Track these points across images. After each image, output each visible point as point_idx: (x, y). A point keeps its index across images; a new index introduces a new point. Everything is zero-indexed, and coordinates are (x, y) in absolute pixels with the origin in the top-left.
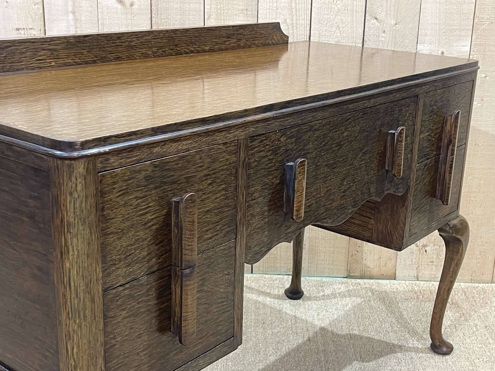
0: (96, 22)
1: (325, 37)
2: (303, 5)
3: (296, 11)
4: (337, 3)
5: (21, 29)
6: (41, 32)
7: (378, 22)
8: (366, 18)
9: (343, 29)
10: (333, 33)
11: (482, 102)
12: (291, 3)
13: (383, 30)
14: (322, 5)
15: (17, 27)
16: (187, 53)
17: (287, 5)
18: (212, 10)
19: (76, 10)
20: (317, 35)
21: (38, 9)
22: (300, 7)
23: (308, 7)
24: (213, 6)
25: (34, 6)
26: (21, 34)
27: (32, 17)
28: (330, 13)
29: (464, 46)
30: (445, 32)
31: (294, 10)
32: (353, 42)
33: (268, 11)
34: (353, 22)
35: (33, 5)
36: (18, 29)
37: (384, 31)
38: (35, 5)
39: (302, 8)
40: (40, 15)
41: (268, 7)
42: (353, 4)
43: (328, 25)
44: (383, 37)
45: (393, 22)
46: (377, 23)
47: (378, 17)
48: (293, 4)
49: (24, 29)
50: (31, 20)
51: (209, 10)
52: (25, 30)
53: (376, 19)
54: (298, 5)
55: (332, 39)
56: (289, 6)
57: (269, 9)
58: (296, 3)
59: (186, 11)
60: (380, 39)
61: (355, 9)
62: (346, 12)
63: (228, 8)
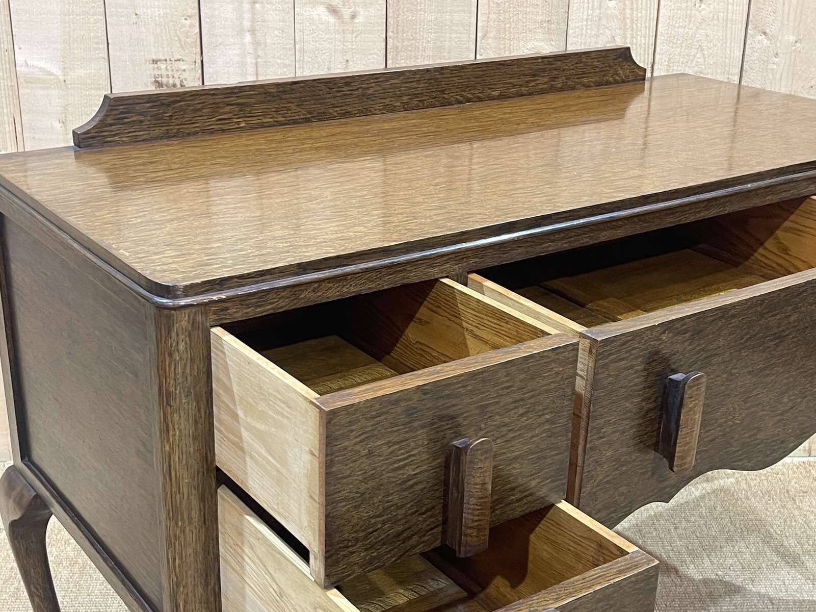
0: (292, 46)
1: (678, 64)
2: (644, 12)
3: (632, 21)
4: (700, 9)
5: (160, 60)
6: (197, 65)
7: (768, 39)
8: (749, 32)
9: (708, 52)
10: (691, 58)
12: (624, 9)
13: (775, 52)
14: (676, 11)
15: (154, 57)
16: (460, 102)
17: (618, 14)
18: (491, 23)
19: (257, 28)
20: (665, 61)
21: (191, 26)
22: (639, 15)
23: (652, 16)
24: (493, 16)
25: (184, 21)
26: (161, 69)
27: (180, 40)
28: (689, 24)
31: (628, 21)
32: (724, 72)
33: (585, 23)
34: (726, 39)
35: (184, 18)
36: (155, 62)
37: (777, 54)
38: (186, 19)
39: (641, 17)
40: (195, 37)
41: (585, 17)
42: (728, 9)
43: (684, 45)
44: (774, 64)
45: (792, 38)
46: (766, 41)
47: (768, 31)
48: (628, 11)
49: (166, 60)
50: (179, 45)
51: (485, 23)
52: (168, 62)
53: (765, 33)
54: (635, 13)
55: (689, 67)
56: (621, 13)
57: (587, 20)
58: (632, 9)
59: (446, 25)
60: (770, 66)
61: (730, 17)
62: (716, 22)
63: (518, 20)
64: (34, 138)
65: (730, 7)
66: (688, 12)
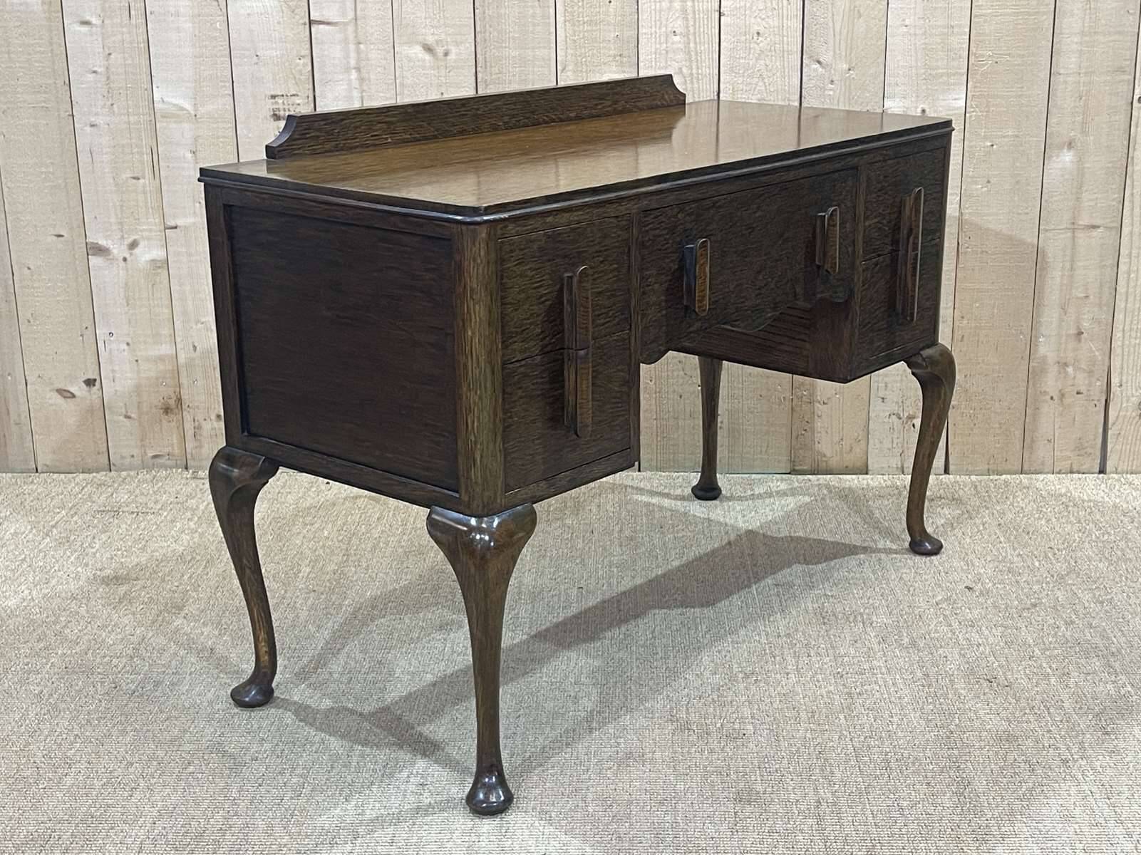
0: (393, 81)
1: (741, 93)
2: (706, 46)
3: (696, 54)
4: (758, 41)
5: (278, 96)
6: (310, 99)
7: (823, 67)
8: (804, 61)
9: (769, 80)
10: (753, 86)
11: (989, 185)
12: (688, 43)
13: (830, 79)
14: (736, 44)
15: (273, 93)
18: (569, 58)
19: (362, 66)
20: (729, 90)
21: (304, 65)
22: (703, 48)
24: (570, 52)
25: (298, 61)
26: (278, 104)
27: (295, 78)
28: (749, 56)
29: (955, 99)
30: (925, 79)
31: (693, 54)
32: (784, 98)
33: (654, 56)
34: (784, 68)
36: (273, 97)
37: (832, 81)
38: (299, 59)
39: (705, 50)
40: (307, 75)
41: (653, 50)
42: (783, 41)
43: (745, 75)
44: (830, 90)
45: (845, 66)
46: (821, 70)
47: (821, 60)
48: (692, 45)
49: (283, 96)
50: (294, 82)
51: (564, 58)
52: (285, 97)
54: (698, 46)
55: (752, 95)
56: (685, 47)
57: (655, 53)
58: (696, 43)
59: (529, 60)
60: (827, 92)
61: (785, 48)
62: (773, 53)
63: (593, 55)
64: (168, 167)
65: (785, 38)
66: (747, 45)
